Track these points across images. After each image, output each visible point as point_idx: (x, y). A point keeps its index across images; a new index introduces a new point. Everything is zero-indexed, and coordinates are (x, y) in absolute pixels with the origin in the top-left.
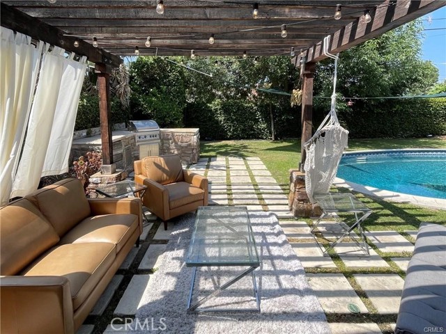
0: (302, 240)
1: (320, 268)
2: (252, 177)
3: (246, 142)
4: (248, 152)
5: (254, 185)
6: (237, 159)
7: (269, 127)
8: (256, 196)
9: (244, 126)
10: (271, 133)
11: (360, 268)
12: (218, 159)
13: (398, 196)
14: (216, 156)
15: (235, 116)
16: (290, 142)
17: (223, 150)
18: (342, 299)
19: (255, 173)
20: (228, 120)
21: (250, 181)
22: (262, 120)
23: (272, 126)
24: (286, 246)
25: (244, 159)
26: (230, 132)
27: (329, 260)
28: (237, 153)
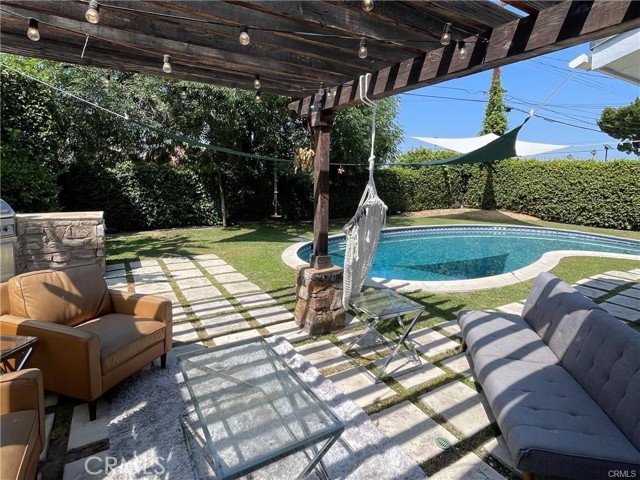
0: (336, 368)
1: (380, 402)
2: (220, 286)
3: (184, 232)
4: (193, 246)
5: (228, 299)
6: (179, 260)
7: (217, 207)
8: (240, 316)
9: (177, 206)
10: (220, 216)
11: (420, 385)
12: (143, 263)
13: (408, 284)
14: (137, 260)
15: (160, 189)
16: (252, 228)
17: (148, 248)
18: (425, 435)
19: (220, 279)
20: (147, 196)
21: (220, 294)
22: (207, 196)
23: (223, 205)
24: (324, 384)
25: (191, 259)
26: (152, 216)
27: (384, 387)
28: (175, 250)
